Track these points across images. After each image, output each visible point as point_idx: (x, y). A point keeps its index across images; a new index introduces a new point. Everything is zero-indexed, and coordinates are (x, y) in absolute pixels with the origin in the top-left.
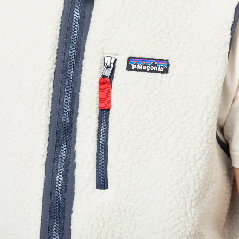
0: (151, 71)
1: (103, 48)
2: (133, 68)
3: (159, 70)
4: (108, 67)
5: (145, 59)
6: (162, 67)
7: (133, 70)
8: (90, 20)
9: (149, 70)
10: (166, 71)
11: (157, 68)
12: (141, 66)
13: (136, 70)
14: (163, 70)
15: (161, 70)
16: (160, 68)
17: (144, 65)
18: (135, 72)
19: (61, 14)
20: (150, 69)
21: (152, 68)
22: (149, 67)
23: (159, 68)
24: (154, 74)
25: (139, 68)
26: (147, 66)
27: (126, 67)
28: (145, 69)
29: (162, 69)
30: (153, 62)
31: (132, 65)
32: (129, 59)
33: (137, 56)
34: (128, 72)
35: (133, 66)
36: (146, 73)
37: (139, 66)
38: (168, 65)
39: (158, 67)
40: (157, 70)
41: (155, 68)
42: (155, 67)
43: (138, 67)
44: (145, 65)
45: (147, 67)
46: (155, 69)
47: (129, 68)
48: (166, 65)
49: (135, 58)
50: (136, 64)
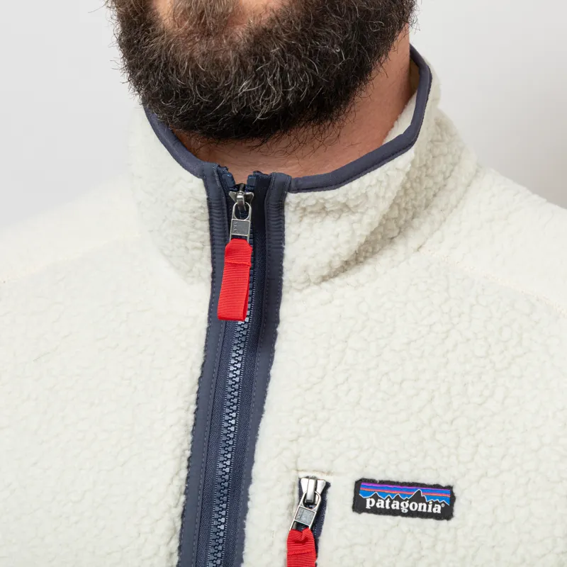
0: (411, 514)
1: (298, 456)
2: (368, 506)
3: (430, 510)
4: (309, 504)
5: (397, 483)
6: (437, 503)
7: (368, 511)
8: (267, 387)
9: (406, 511)
10: (447, 514)
11: (425, 505)
12: (388, 501)
13: (375, 511)
14: (439, 512)
15: (435, 511)
16: (433, 507)
17: (395, 499)
18: (372, 516)
19: (198, 373)
20: (408, 508)
21: (414, 506)
22: (407, 503)
23: (430, 506)
24: (417, 520)
25: (382, 506)
26: (400, 501)
27: (351, 503)
28: (398, 508)
29: (438, 509)
30: (416, 490)
31: (365, 500)
32: (359, 484)
33: (378, 478)
34: (356, 515)
35: (368, 501)
36: (399, 518)
37: (382, 502)
38: (453, 499)
39: (428, 504)
40: (425, 510)
41: (420, 507)
42: (421, 504)
43: (380, 504)
44: (398, 499)
45: (402, 504)
46: (420, 510)
47: (359, 506)
48: (445, 499)
49: (373, 481)
50: (376, 498)
